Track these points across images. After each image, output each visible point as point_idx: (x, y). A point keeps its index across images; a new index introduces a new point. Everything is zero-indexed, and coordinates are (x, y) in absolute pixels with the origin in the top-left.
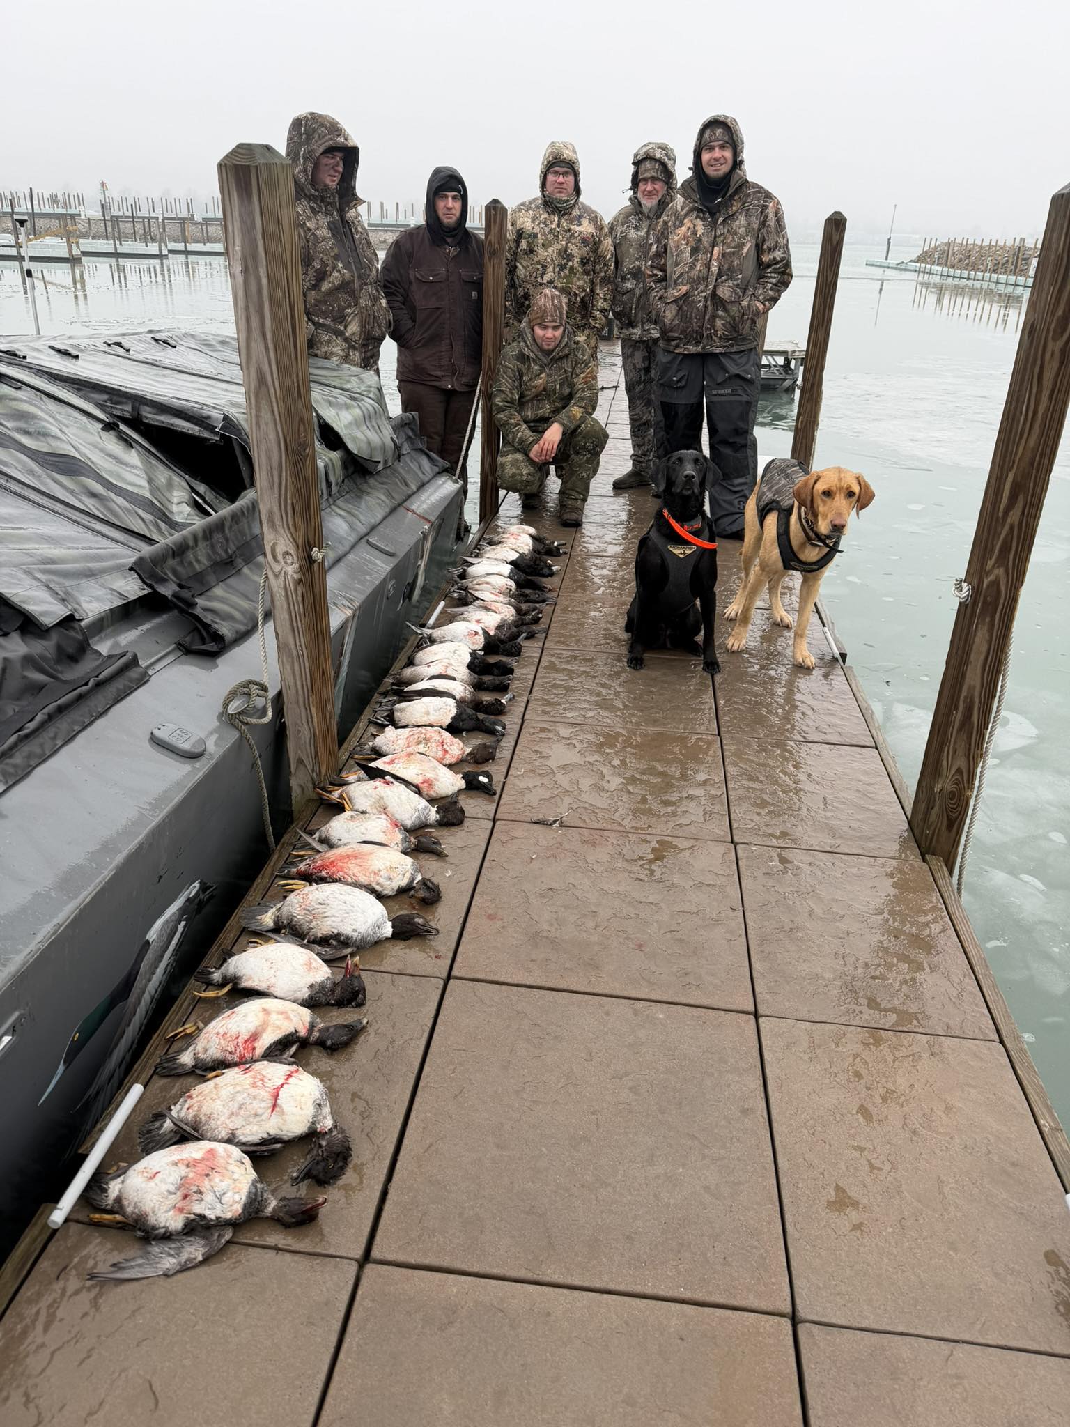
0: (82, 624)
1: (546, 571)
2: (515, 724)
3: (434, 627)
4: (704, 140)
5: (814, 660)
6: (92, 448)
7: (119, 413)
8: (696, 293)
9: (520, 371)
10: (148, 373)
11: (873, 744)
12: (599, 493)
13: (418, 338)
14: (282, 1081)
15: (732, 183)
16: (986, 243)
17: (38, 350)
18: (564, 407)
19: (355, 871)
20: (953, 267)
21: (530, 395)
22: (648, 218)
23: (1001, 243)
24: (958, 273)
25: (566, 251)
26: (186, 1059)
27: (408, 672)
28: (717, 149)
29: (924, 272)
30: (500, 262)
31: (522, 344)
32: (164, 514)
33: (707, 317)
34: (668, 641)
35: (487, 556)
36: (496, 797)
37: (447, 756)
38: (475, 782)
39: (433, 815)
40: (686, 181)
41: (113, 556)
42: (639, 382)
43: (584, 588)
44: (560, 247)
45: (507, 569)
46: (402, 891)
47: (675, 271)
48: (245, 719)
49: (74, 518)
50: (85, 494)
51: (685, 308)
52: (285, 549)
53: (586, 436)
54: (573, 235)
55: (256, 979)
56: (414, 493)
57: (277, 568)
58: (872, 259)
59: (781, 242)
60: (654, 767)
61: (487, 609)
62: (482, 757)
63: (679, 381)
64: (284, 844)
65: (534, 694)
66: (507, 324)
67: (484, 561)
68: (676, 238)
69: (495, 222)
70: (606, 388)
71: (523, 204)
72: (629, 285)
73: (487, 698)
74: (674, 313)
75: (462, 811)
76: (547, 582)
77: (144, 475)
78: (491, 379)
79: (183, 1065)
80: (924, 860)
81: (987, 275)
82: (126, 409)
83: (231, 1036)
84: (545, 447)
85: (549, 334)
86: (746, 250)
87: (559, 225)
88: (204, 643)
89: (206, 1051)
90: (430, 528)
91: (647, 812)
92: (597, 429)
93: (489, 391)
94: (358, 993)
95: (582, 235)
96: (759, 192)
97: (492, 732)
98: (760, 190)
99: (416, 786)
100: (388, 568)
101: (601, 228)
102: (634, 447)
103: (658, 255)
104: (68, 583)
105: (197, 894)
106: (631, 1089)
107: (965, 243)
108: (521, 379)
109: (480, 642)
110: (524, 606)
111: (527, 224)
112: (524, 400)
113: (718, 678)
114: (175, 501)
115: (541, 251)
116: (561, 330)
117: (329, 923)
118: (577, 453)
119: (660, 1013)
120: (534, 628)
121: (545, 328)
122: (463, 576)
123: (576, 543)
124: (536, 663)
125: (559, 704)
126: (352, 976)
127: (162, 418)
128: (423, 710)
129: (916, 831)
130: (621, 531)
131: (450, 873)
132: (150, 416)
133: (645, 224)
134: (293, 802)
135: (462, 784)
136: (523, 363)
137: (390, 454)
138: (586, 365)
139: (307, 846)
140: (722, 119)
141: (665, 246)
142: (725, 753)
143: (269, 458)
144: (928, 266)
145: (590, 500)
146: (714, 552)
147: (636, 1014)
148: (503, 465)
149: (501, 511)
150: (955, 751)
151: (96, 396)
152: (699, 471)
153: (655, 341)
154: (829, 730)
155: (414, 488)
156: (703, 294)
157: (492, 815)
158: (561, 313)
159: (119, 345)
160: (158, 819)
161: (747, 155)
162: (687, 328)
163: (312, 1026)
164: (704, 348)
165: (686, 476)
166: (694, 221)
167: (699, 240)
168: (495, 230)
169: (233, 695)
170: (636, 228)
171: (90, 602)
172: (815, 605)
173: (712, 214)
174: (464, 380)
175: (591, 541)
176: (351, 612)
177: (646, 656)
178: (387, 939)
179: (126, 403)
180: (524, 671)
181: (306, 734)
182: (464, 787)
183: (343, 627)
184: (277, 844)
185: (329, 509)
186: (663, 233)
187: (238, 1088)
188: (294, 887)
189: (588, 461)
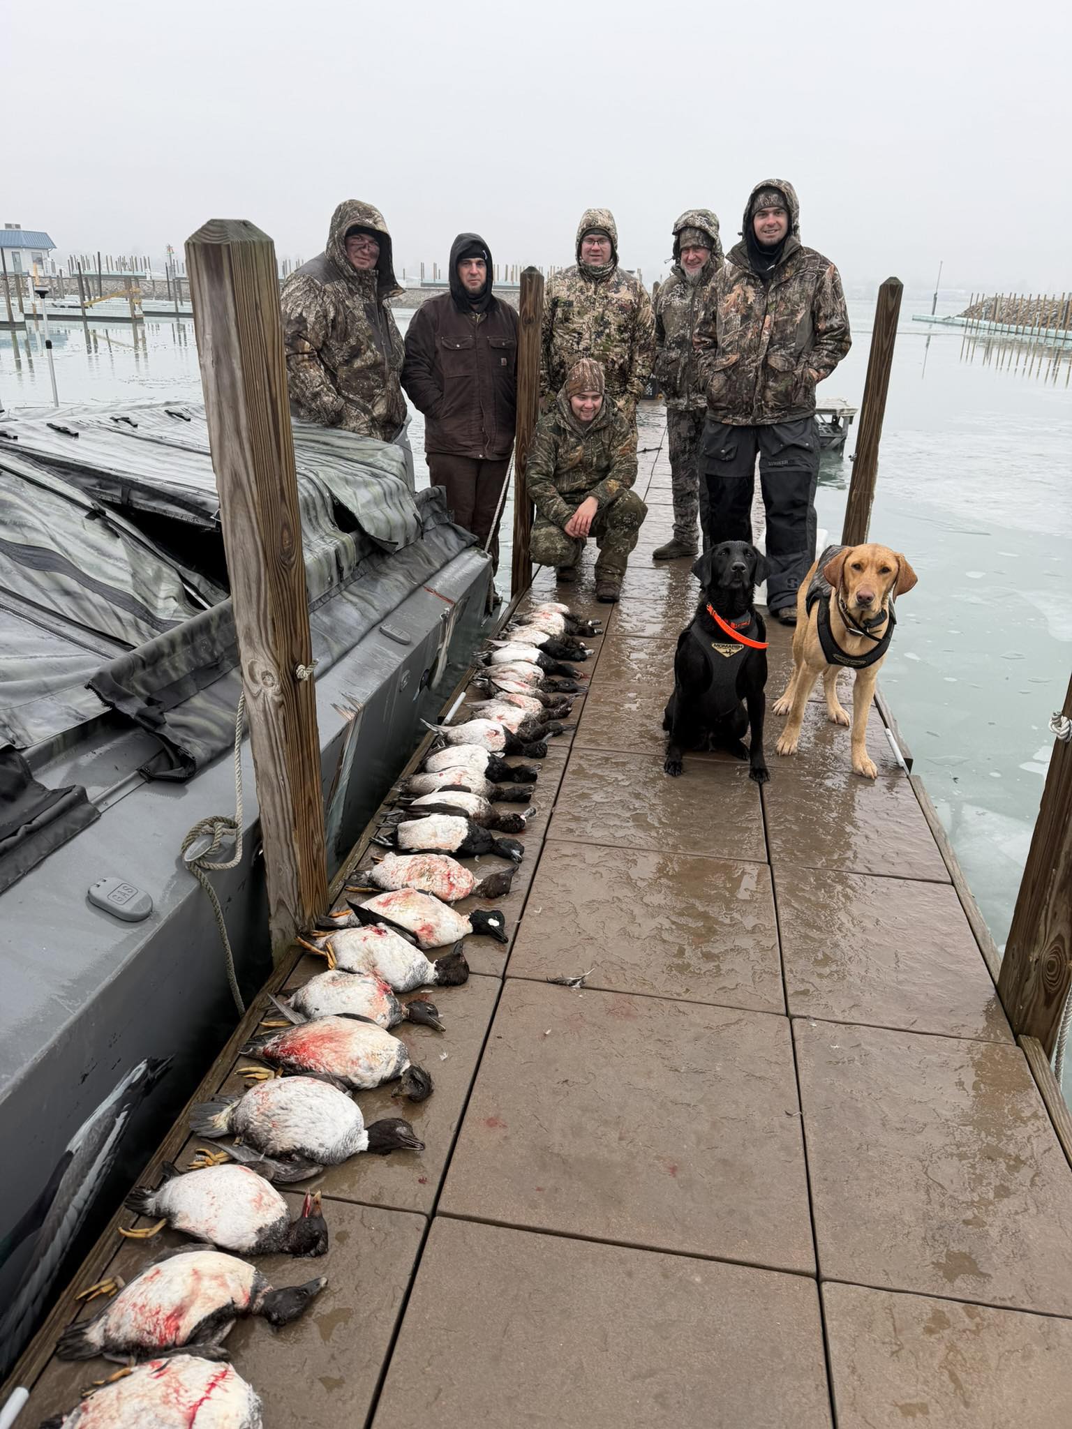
0: (24, 754)
1: (578, 655)
2: (535, 845)
3: (452, 724)
4: (756, 205)
5: (875, 768)
6: (73, 539)
7: (109, 499)
8: (747, 362)
9: (555, 443)
10: (150, 451)
11: (949, 879)
12: (638, 564)
13: (446, 408)
14: (203, 1394)
15: (787, 248)
16: (1034, 298)
17: (33, 429)
18: (602, 479)
19: (329, 1059)
20: (1001, 321)
21: (566, 467)
22: (693, 285)
23: (1050, 298)
24: (1006, 327)
25: (603, 318)
26: (95, 1335)
27: (418, 780)
28: (771, 215)
29: (971, 327)
30: (536, 330)
31: (558, 416)
32: (147, 612)
33: (757, 389)
34: (711, 744)
35: (515, 638)
36: (508, 945)
37: (454, 891)
38: (484, 926)
39: (431, 973)
40: (736, 247)
41: (79, 665)
42: (684, 452)
43: (619, 675)
44: (596, 314)
45: (535, 654)
46: (385, 1083)
47: (724, 340)
48: (206, 865)
49: (41, 620)
50: (58, 591)
51: (734, 378)
52: (264, 669)
53: (623, 510)
54: (609, 302)
55: (193, 1220)
56: (438, 571)
57: (255, 689)
58: (918, 314)
59: (839, 308)
60: (693, 906)
61: (511, 703)
62: (495, 890)
63: (728, 453)
64: (254, 1008)
65: (559, 805)
66: (543, 393)
67: (512, 644)
68: (726, 305)
69: (530, 290)
70: (649, 450)
71: (559, 273)
72: (673, 355)
73: (505, 811)
74: (722, 382)
75: (466, 966)
76: (577, 666)
77: (129, 569)
78: (524, 453)
79: (90, 1345)
80: (1018, 1044)
81: (1036, 329)
82: (116, 494)
83: (150, 1311)
84: (579, 521)
85: (587, 404)
86: (800, 317)
87: (595, 293)
88: (172, 768)
89: (118, 1327)
90: (452, 610)
91: (683, 968)
92: (634, 502)
93: (523, 463)
94: (316, 1239)
95: (620, 302)
96: (814, 258)
97: (508, 857)
98: (816, 255)
99: (414, 935)
100: (401, 660)
101: (641, 295)
102: (676, 517)
103: (705, 322)
104: (16, 703)
105: (144, 1075)
106: (656, 1397)
107: (1012, 297)
108: (557, 451)
109: (501, 741)
110: (552, 697)
111: (563, 293)
112: (559, 472)
113: (767, 787)
114: (162, 594)
115: (576, 319)
116: (601, 399)
117: (290, 1134)
118: (614, 527)
119: (695, 1273)
120: (562, 723)
121: (584, 398)
122: (488, 661)
123: (612, 621)
124: (562, 767)
125: (586, 820)
126: (311, 1216)
127: (153, 504)
128: (430, 831)
129: (1006, 1002)
130: (661, 608)
131: (444, 1056)
132: (141, 502)
133: (690, 292)
134: (273, 947)
135: (469, 928)
136: (560, 435)
137: (412, 531)
138: (624, 437)
139: (278, 1015)
140: (775, 184)
141: (714, 313)
142: (777, 889)
143: (246, 569)
144: (976, 321)
145: (628, 572)
146: (763, 652)
147: (665, 1276)
148: (536, 539)
149: (535, 585)
150: (1055, 914)
151: (85, 481)
152: (749, 563)
153: (703, 411)
154: (897, 860)
155: (438, 565)
156: (754, 364)
157: (501, 970)
158: (600, 381)
159: (127, 420)
160: (78, 1012)
161: (802, 221)
162: (737, 398)
163: (256, 1291)
164: (754, 420)
165: (736, 568)
166: (745, 288)
167: (750, 308)
168: (530, 298)
169: (193, 836)
170: (681, 296)
171: (39, 725)
172: (875, 698)
173: (764, 281)
174: (495, 448)
175: (628, 619)
176: (353, 715)
177: (687, 758)
178: (362, 1152)
179: (116, 488)
180: (549, 776)
181: (288, 873)
182: (471, 931)
183: (342, 734)
184: (247, 1008)
185: (339, 596)
186: (711, 299)
187: (146, 1403)
188: (257, 1076)
189: (625, 535)
